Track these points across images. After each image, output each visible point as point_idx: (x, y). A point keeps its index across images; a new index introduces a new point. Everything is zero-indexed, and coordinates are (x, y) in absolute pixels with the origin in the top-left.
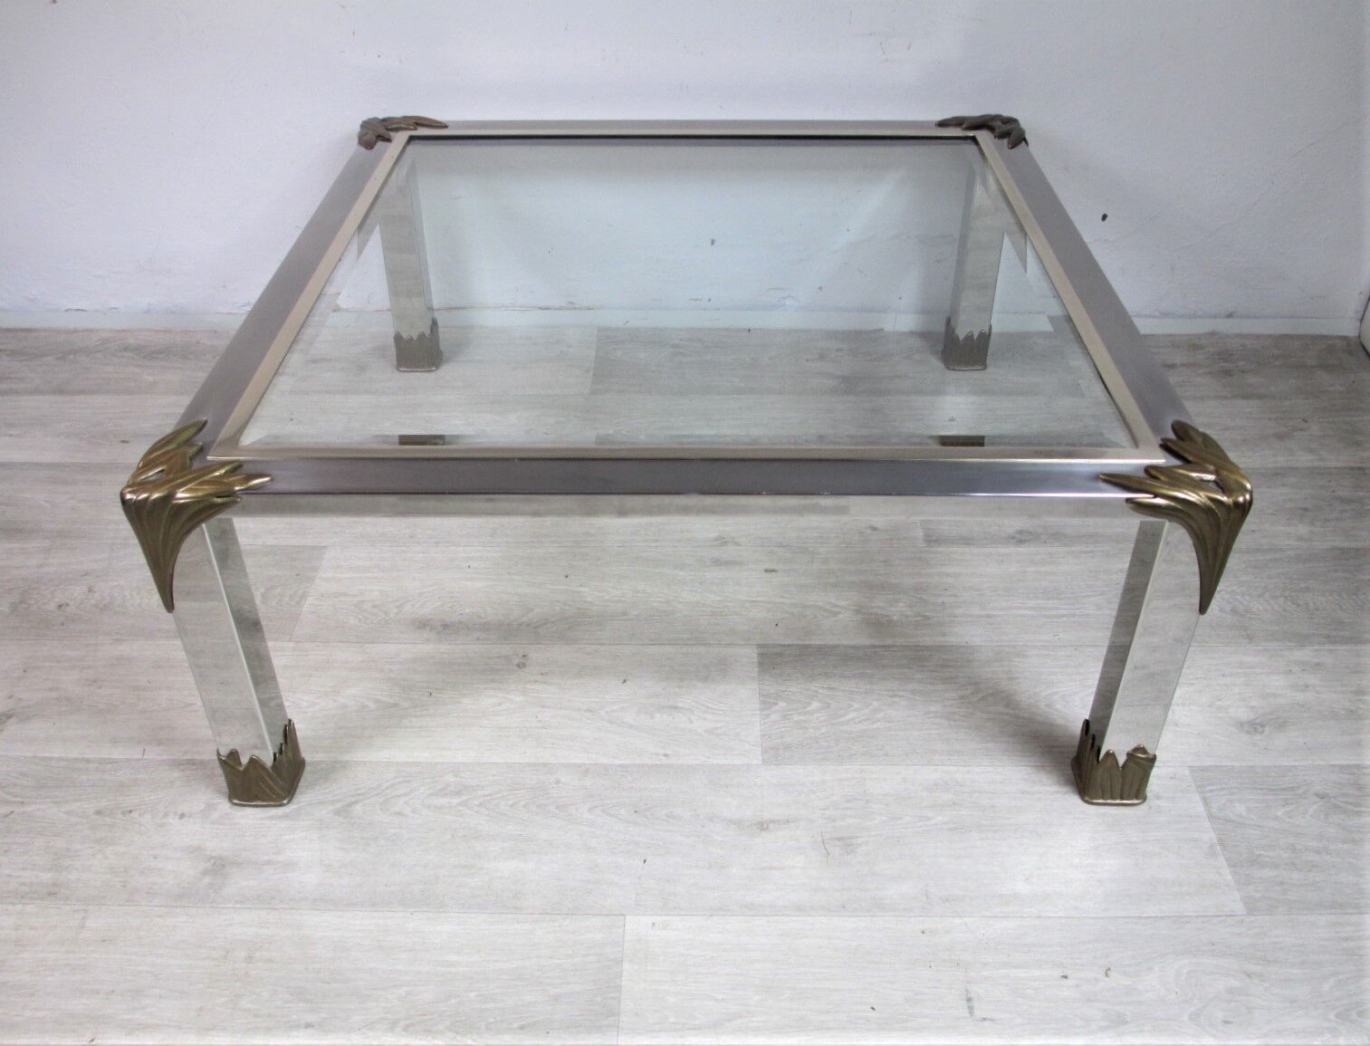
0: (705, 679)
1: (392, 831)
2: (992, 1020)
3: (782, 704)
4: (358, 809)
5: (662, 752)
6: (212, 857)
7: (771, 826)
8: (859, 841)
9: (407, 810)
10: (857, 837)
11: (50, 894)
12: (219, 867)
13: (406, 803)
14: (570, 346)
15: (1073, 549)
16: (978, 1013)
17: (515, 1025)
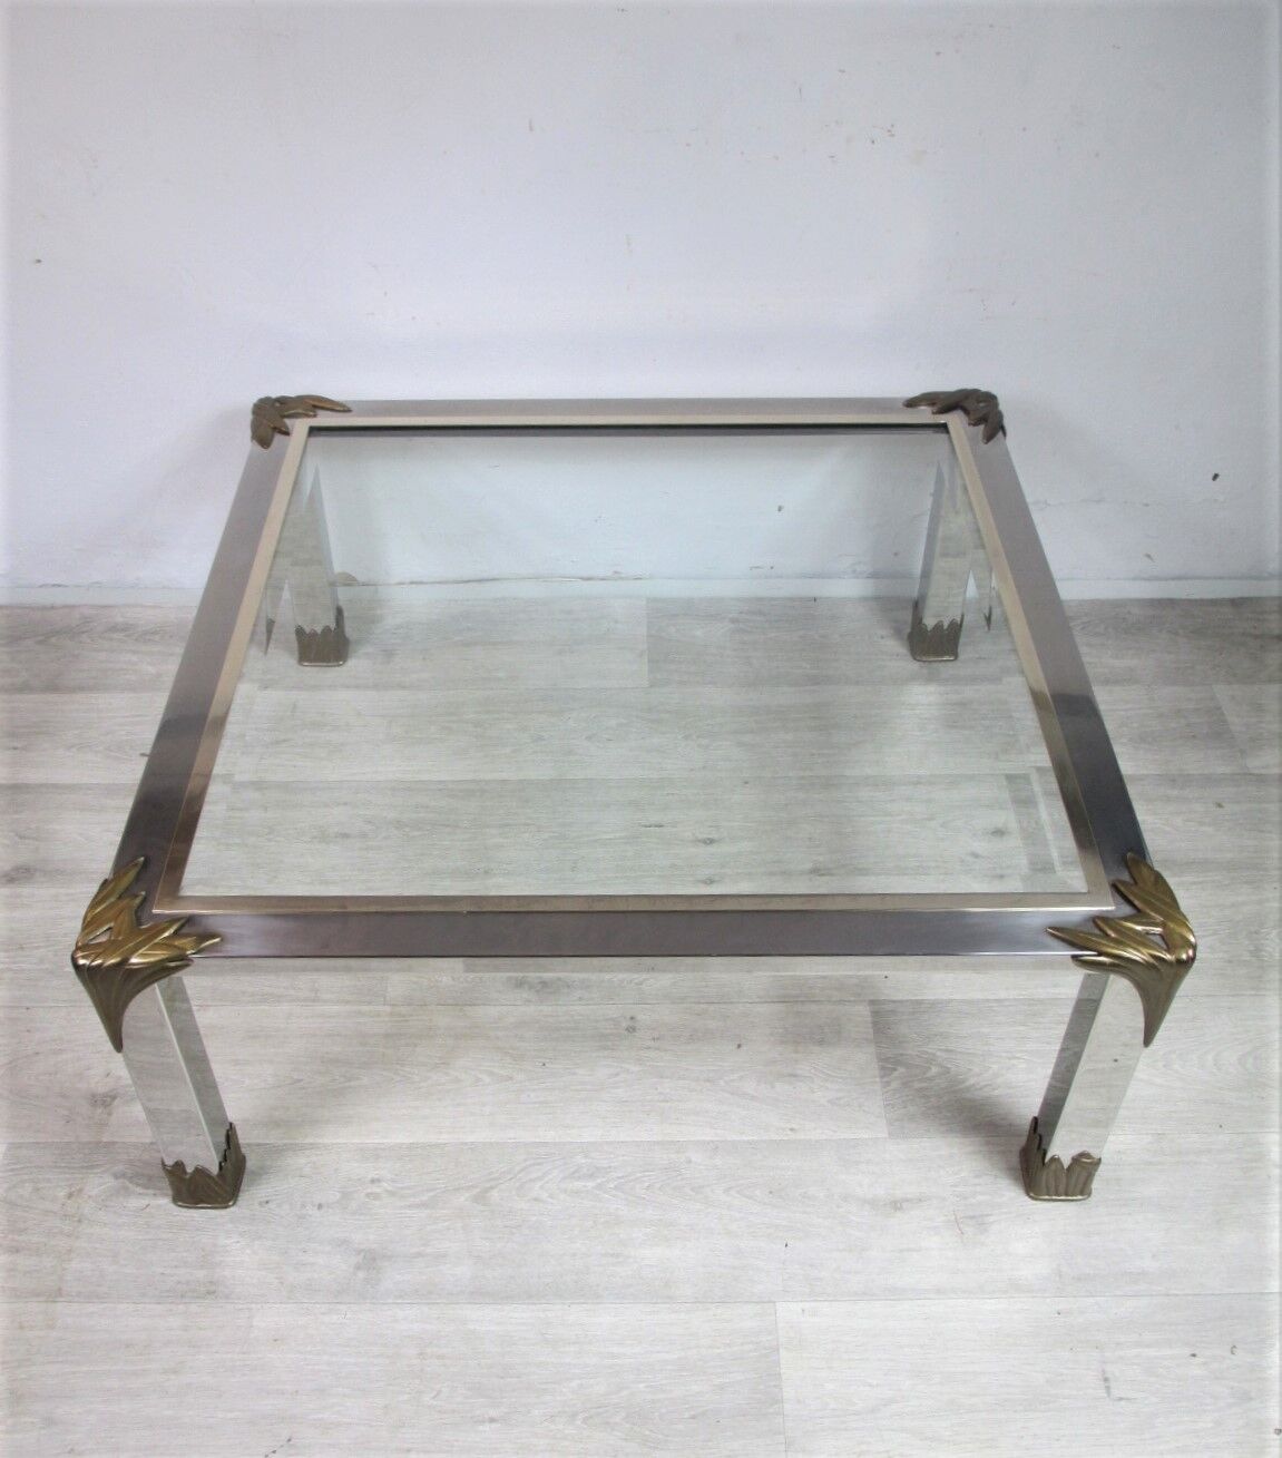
0: (821, 1042)
1: (534, 1218)
2: (1128, 1399)
3: (901, 1070)
4: (495, 1194)
5: (789, 1126)
6: (362, 1250)
7: (905, 1205)
8: (992, 1219)
9: (544, 1195)
10: (987, 1215)
11: (209, 1293)
12: (371, 1261)
13: (541, 1187)
14: (616, 622)
15: (1184, 879)
16: (1116, 1393)
17: (687, 1415)
